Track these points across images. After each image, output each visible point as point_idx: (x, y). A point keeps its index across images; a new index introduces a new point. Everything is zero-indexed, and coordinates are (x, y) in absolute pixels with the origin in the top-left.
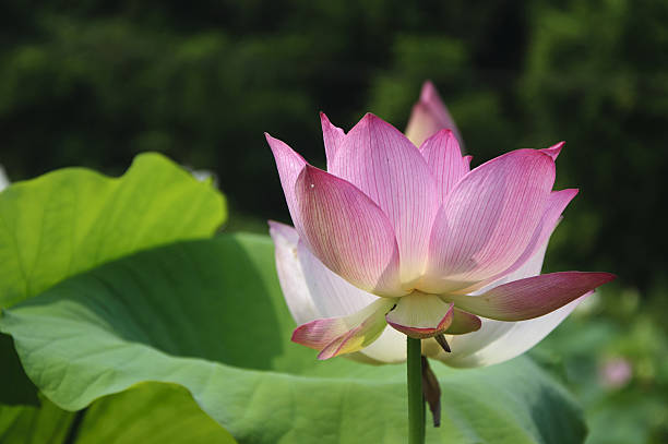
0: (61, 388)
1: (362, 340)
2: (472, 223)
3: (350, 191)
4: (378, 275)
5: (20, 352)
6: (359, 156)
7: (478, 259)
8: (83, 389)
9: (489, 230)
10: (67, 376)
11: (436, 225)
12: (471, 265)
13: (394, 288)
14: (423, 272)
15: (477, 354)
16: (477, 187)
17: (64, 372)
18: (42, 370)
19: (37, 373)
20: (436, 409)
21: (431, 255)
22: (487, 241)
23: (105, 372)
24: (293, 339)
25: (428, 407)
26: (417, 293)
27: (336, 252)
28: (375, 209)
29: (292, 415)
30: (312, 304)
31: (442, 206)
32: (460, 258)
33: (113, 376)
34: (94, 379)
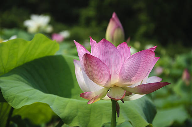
0: (13, 102)
1: (100, 99)
2: (132, 69)
3: (98, 60)
4: (105, 83)
5: (2, 91)
6: (101, 50)
7: (133, 79)
8: (19, 103)
9: (136, 71)
10: (15, 98)
11: (121, 70)
12: (131, 80)
13: (109, 85)
14: (117, 82)
15: (130, 98)
16: (133, 59)
17: (14, 97)
18: (8, 97)
19: (7, 97)
20: (118, 112)
21: (119, 77)
22: (135, 74)
23: (26, 98)
24: (80, 96)
25: (116, 112)
26: (115, 86)
27: (93, 76)
28: (105, 65)
29: (77, 112)
30: (85, 83)
31: (123, 64)
32: (128, 78)
33: (28, 99)
34: (23, 100)
